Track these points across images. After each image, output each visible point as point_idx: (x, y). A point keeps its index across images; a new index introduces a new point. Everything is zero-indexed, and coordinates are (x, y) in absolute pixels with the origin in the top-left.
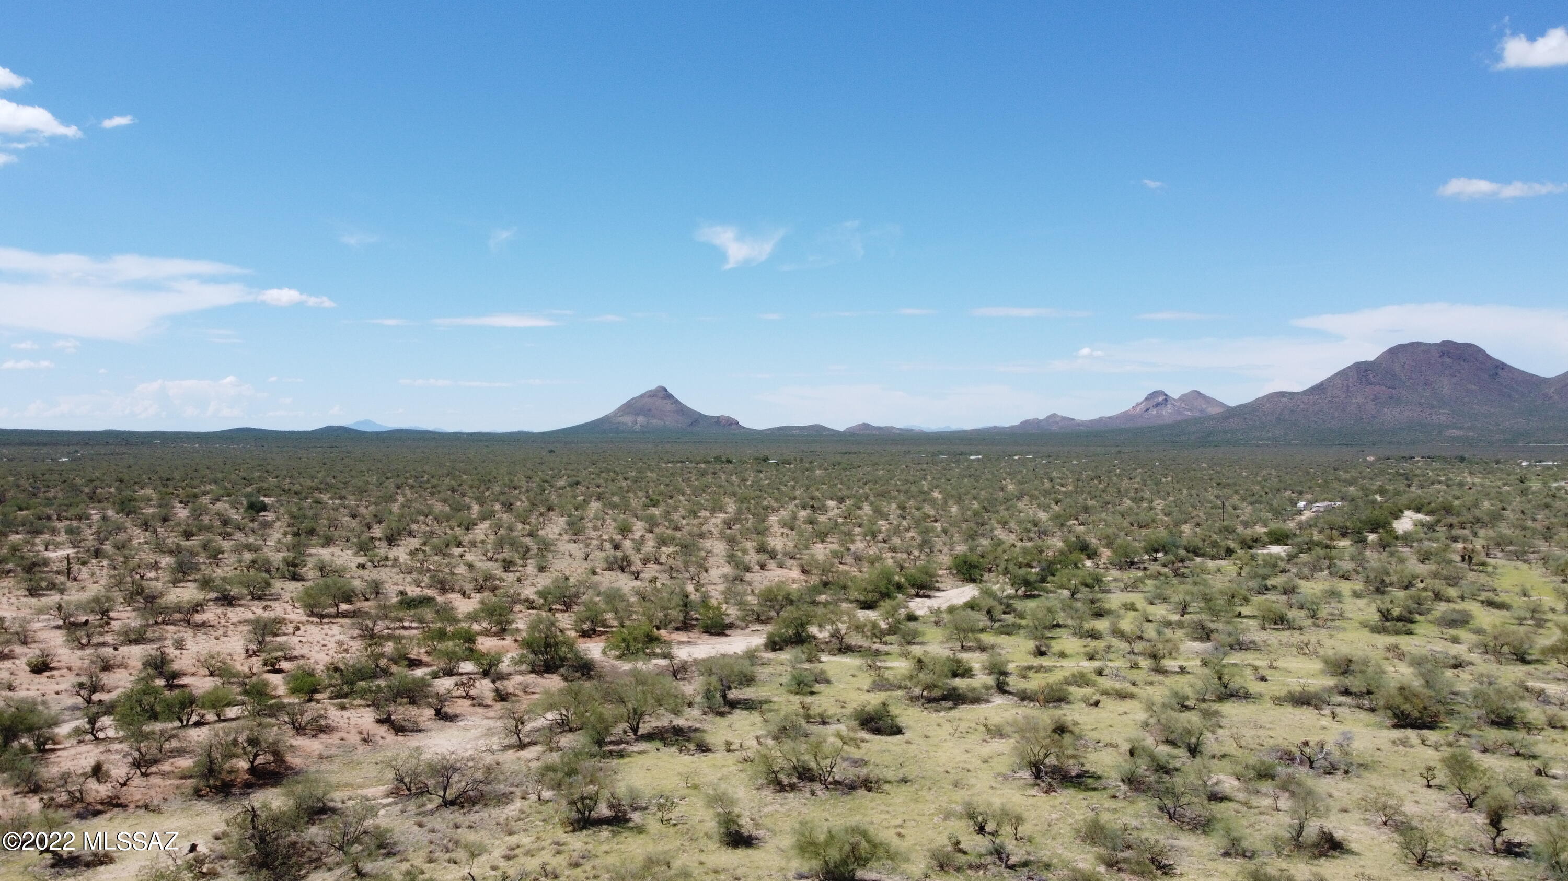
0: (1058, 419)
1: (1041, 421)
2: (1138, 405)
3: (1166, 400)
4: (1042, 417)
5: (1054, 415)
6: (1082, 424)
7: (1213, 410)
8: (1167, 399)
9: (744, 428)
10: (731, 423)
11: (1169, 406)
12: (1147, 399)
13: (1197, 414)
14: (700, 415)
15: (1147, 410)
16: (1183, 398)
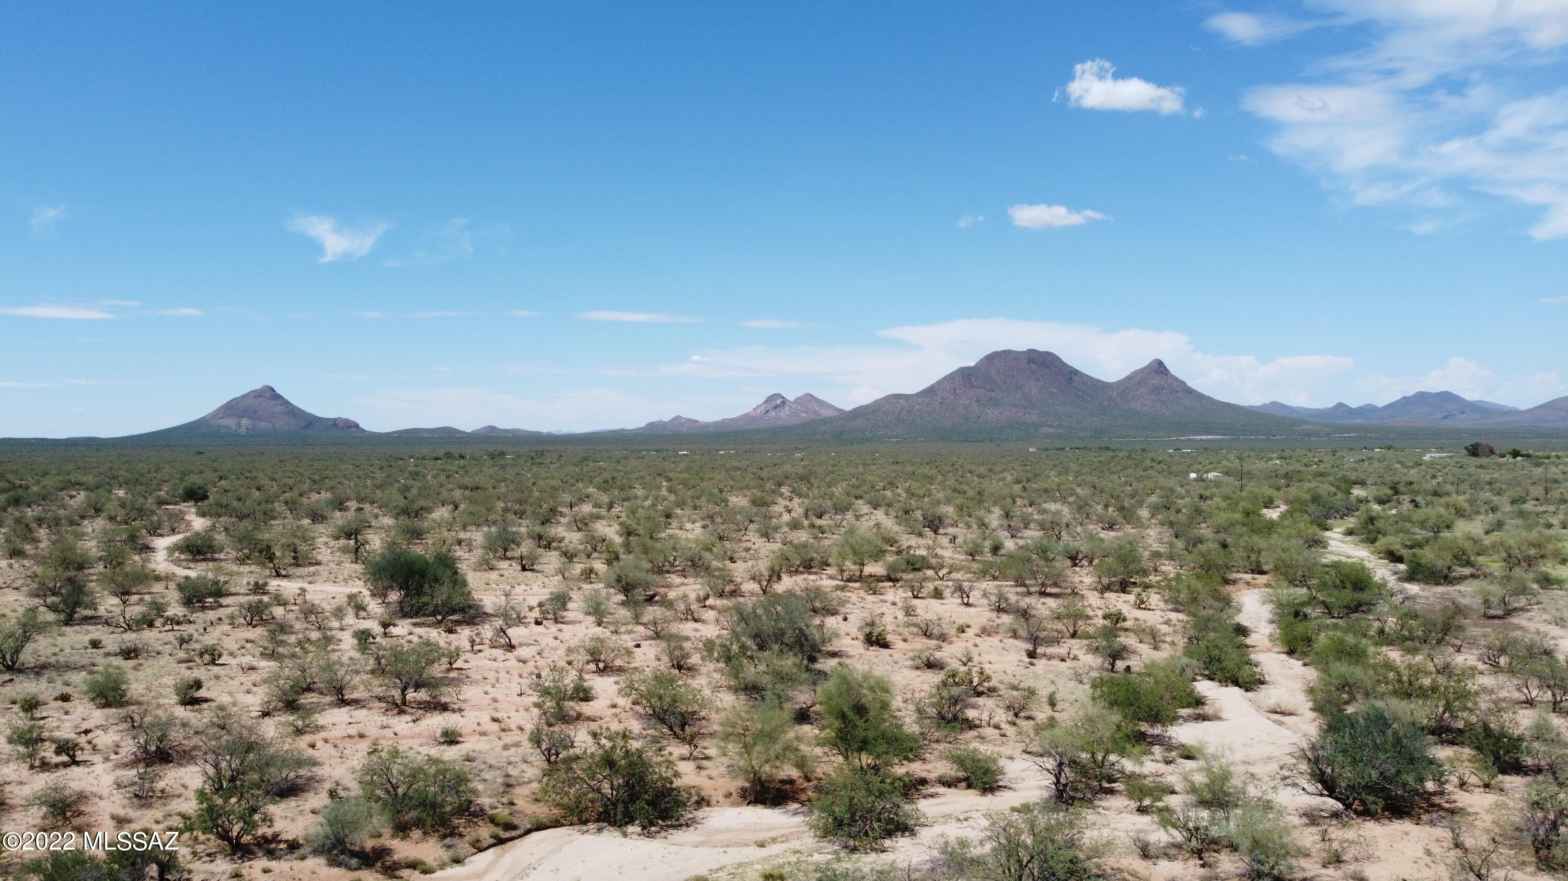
0: (683, 421)
1: (666, 423)
2: (758, 407)
3: (784, 403)
4: (667, 418)
5: (678, 418)
6: (707, 425)
7: (825, 413)
8: (784, 401)
9: (364, 431)
10: (351, 426)
11: (787, 408)
12: (766, 401)
13: (812, 416)
14: (315, 417)
15: (767, 412)
16: (798, 400)
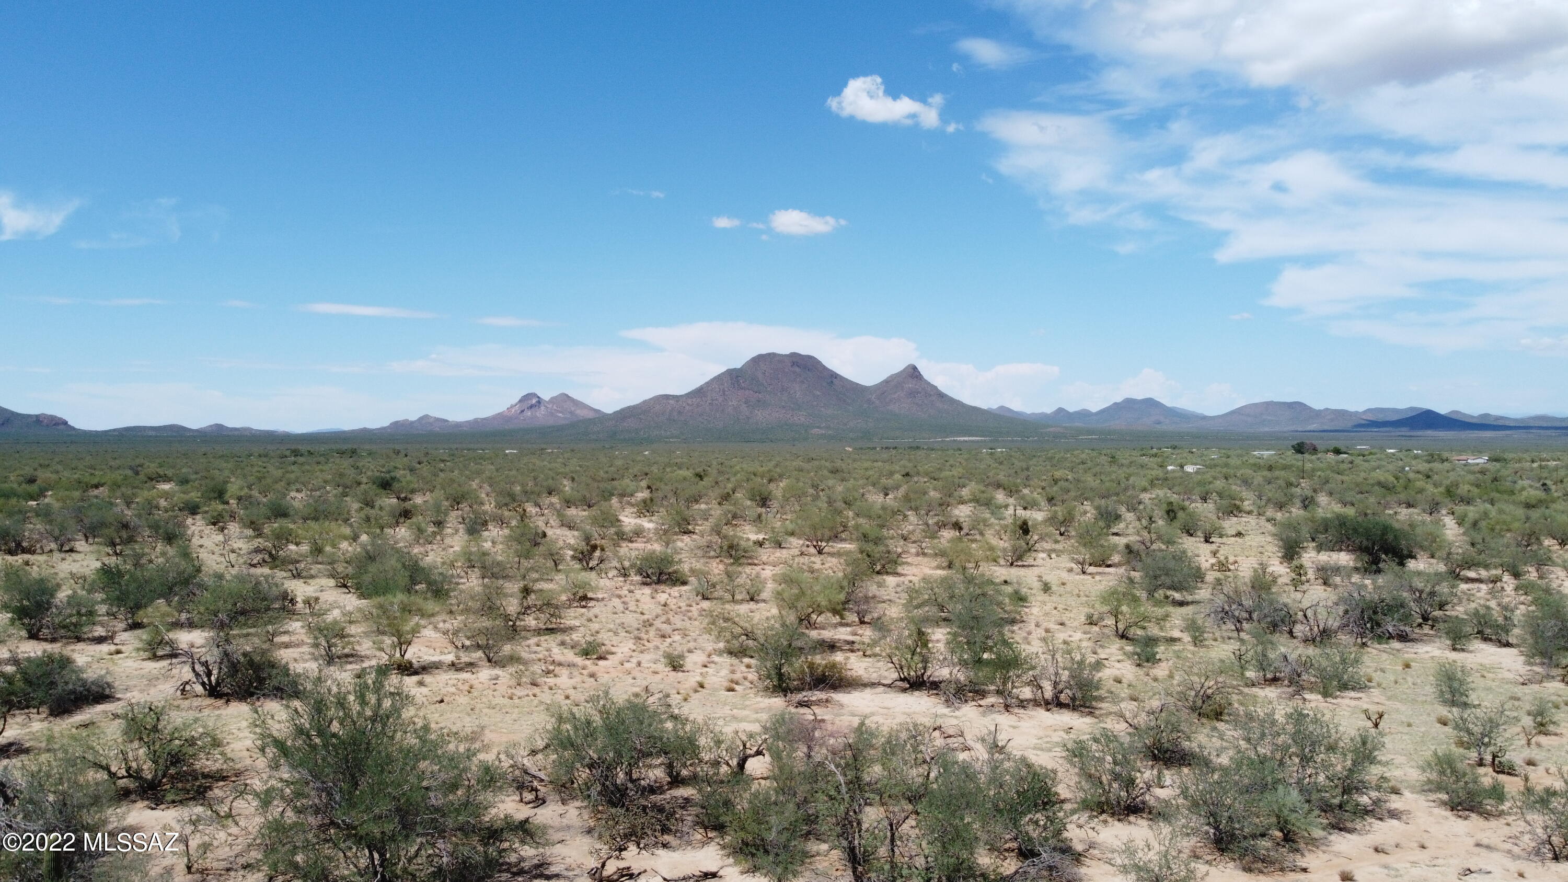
0: (431, 420)
1: (412, 422)
2: (512, 406)
3: (539, 402)
4: (413, 417)
5: (426, 416)
6: (458, 425)
7: (581, 413)
8: (540, 401)
9: (74, 429)
10: (58, 423)
11: (542, 408)
12: (520, 401)
13: (568, 416)
14: (13, 413)
15: (522, 411)
16: (553, 400)
